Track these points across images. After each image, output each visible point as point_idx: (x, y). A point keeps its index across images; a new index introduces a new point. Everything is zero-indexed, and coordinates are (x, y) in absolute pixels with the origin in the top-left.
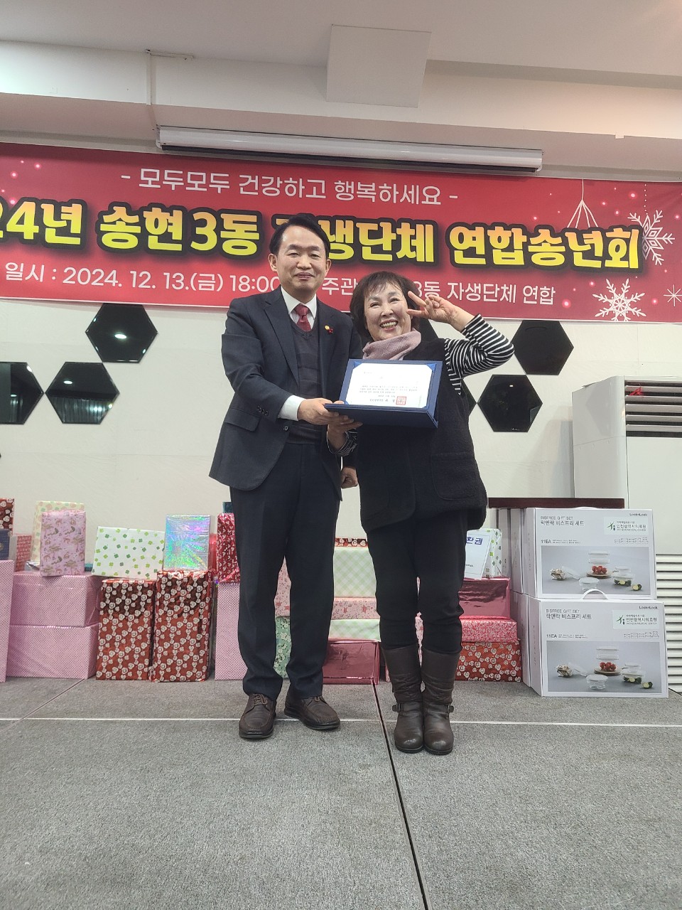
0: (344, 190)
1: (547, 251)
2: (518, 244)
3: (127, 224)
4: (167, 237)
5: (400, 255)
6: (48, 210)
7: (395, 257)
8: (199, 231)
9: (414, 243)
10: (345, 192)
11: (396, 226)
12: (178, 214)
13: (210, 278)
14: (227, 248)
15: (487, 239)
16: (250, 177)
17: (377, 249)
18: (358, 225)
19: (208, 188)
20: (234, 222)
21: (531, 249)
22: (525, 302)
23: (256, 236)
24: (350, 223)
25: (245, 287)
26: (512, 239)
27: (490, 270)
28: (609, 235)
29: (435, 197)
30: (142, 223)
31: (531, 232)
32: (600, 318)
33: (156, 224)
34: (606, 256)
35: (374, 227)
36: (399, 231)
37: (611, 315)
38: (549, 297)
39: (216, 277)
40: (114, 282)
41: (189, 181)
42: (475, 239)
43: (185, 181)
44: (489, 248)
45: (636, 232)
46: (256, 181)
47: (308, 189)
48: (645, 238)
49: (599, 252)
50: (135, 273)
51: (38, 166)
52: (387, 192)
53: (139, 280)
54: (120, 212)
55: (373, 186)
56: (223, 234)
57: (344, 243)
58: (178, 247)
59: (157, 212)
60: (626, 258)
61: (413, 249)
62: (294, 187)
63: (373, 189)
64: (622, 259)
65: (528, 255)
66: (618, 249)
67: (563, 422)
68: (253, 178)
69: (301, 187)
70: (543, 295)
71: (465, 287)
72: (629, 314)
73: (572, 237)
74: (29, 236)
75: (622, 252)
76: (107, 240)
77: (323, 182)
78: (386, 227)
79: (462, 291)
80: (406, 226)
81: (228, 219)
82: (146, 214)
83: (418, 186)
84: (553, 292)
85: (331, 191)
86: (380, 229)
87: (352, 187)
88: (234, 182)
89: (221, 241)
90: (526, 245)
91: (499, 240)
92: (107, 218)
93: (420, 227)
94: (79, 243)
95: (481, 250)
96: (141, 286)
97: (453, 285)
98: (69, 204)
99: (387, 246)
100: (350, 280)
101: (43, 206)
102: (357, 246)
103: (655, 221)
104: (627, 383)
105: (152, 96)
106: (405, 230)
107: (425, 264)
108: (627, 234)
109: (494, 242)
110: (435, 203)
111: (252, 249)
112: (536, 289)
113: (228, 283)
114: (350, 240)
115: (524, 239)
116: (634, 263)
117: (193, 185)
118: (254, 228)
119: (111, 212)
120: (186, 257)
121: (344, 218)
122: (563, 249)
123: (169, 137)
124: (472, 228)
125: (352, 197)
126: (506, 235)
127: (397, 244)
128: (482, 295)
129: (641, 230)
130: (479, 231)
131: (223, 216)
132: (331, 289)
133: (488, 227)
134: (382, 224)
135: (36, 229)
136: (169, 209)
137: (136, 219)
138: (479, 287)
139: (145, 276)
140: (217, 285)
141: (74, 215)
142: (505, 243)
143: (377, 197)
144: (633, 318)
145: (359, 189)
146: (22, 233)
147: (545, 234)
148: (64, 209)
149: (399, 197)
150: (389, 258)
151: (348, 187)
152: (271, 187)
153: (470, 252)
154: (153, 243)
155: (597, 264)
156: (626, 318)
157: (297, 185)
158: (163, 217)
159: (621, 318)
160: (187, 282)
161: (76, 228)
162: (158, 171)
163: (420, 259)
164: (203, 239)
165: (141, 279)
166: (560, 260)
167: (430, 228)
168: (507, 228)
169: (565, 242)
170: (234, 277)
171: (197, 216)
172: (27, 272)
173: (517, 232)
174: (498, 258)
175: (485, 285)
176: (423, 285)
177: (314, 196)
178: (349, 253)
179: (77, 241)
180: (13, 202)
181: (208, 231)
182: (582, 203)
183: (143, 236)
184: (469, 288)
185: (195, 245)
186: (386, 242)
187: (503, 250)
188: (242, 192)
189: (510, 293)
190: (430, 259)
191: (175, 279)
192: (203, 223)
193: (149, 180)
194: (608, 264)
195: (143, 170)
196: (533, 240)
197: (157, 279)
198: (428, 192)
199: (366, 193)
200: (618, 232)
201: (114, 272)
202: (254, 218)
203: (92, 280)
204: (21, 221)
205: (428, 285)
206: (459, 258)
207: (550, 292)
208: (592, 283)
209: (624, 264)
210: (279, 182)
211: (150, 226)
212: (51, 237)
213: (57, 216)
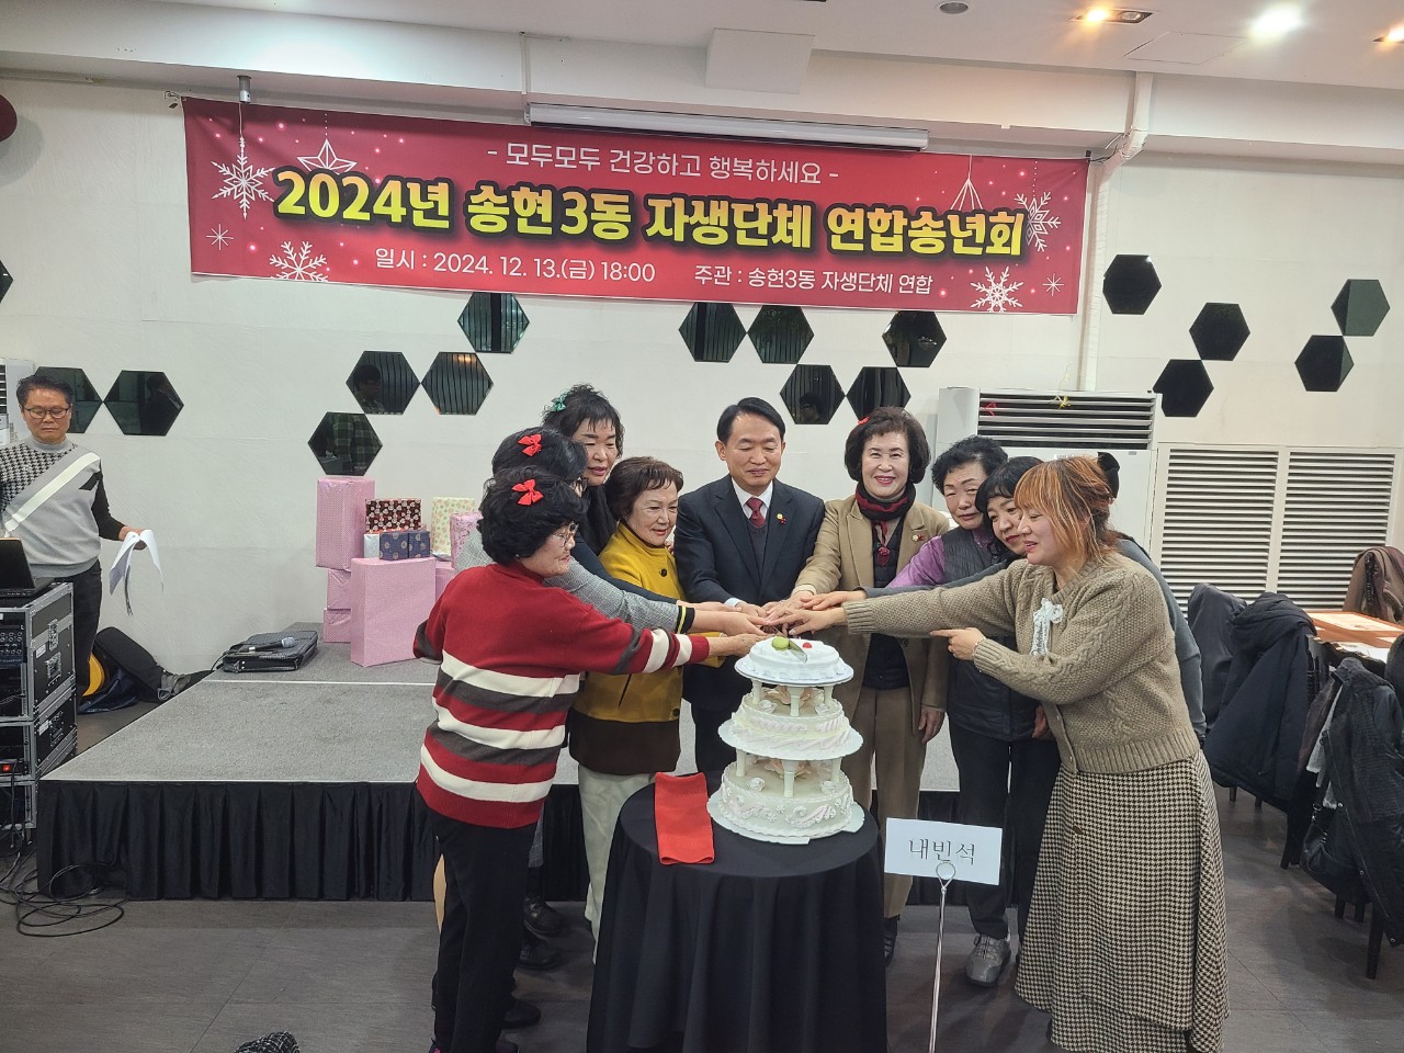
0: (720, 167)
1: (927, 237)
2: (898, 229)
3: (495, 205)
4: (535, 220)
5: (775, 239)
6: (415, 189)
7: (770, 241)
8: (569, 212)
9: (791, 226)
10: (720, 169)
11: (772, 207)
12: (547, 194)
13: (581, 265)
14: (598, 231)
15: (866, 221)
16: (621, 152)
17: (752, 233)
18: (733, 206)
19: (579, 165)
20: (605, 203)
21: (911, 233)
22: (901, 292)
23: (628, 219)
24: (725, 204)
25: (616, 275)
26: (892, 222)
27: (866, 258)
28: (992, 219)
29: (814, 175)
30: (510, 204)
31: (912, 215)
32: (976, 309)
33: (525, 207)
34: (988, 242)
35: (750, 208)
36: (775, 213)
37: (988, 305)
38: (926, 287)
39: (588, 264)
40: (485, 269)
41: (558, 157)
42: (853, 222)
43: (554, 157)
44: (868, 232)
45: (1020, 216)
46: (628, 157)
47: (682, 167)
48: (1030, 222)
49: (980, 239)
50: (504, 258)
51: (401, 141)
52: (765, 170)
53: (510, 267)
54: (488, 191)
55: (750, 162)
56: (594, 216)
57: (718, 226)
58: (548, 231)
59: (525, 190)
60: (1008, 244)
61: (790, 233)
62: (668, 163)
63: (750, 166)
64: (1004, 245)
65: (907, 240)
66: (1000, 234)
67: (929, 416)
68: (625, 154)
69: (675, 164)
70: (919, 284)
71: (840, 277)
72: (1006, 304)
73: (954, 220)
74: (396, 219)
75: (1005, 238)
76: (475, 223)
77: (697, 158)
78: (763, 208)
79: (836, 280)
80: (783, 207)
81: (599, 199)
82: (514, 194)
83: (797, 164)
84: (930, 280)
85: (706, 169)
86: (756, 210)
87: (728, 164)
88: (605, 158)
89: (591, 223)
90: (907, 228)
91: (879, 223)
92: (474, 199)
93: (797, 208)
94: (448, 226)
95: (859, 235)
96: (512, 273)
97: (828, 274)
98: (435, 183)
99: (763, 230)
100: (723, 268)
101: (409, 185)
102: (731, 229)
103: (1042, 204)
104: (982, 395)
105: (528, 84)
106: (782, 212)
107: (801, 249)
108: (1011, 219)
109: (873, 226)
110: (815, 182)
111: (623, 233)
112: (913, 279)
113: (599, 269)
114: (724, 223)
115: (905, 222)
116: (1016, 250)
117: (562, 162)
118: (626, 209)
119: (478, 191)
120: (555, 240)
121: (719, 199)
122: (943, 234)
123: (538, 115)
124: (851, 209)
125: (728, 175)
126: (886, 218)
127: (773, 227)
128: (857, 284)
129: (1026, 213)
130: (860, 212)
131: (593, 196)
132: (704, 279)
133: (868, 209)
134: (758, 205)
135: (404, 211)
136: (538, 189)
137: (503, 199)
138: (855, 277)
139: (516, 262)
140: (588, 271)
141: (441, 194)
142: (885, 227)
143: (754, 175)
144: (1009, 308)
145: (736, 165)
146: (390, 216)
147: (927, 216)
148: (430, 188)
149: (777, 174)
150: (764, 242)
151: (724, 163)
152: (643, 164)
153: (848, 237)
154: (523, 226)
155: (978, 251)
156: (1002, 309)
157: (671, 162)
158: (532, 197)
159: (997, 309)
160: (558, 269)
161: (444, 210)
162: (525, 146)
163: (796, 244)
164: (573, 222)
165: (512, 265)
166: (939, 247)
167: (807, 209)
168: (888, 210)
169: (947, 227)
170: (605, 264)
171: (567, 196)
172: (398, 258)
173: (898, 214)
174: (877, 244)
175: (861, 275)
176: (798, 274)
177: (689, 174)
178: (723, 237)
179: (445, 224)
180: (378, 181)
181: (578, 212)
182: (968, 182)
183: (512, 218)
184: (845, 277)
185: (565, 228)
186: (762, 225)
187: (883, 235)
188: (613, 170)
189: (886, 283)
190: (807, 244)
191: (545, 266)
192: (573, 204)
193: (519, 156)
194: (989, 250)
195: (510, 145)
196: (914, 224)
197: (528, 266)
198: (807, 169)
199: (742, 170)
200: (1002, 217)
201: (484, 258)
202: (625, 199)
203: (462, 268)
204: (388, 203)
205: (803, 274)
206: (836, 244)
207: (927, 281)
208: (971, 271)
209: (1006, 250)
210: (652, 158)
211: (519, 208)
212: (419, 220)
213: (424, 198)
